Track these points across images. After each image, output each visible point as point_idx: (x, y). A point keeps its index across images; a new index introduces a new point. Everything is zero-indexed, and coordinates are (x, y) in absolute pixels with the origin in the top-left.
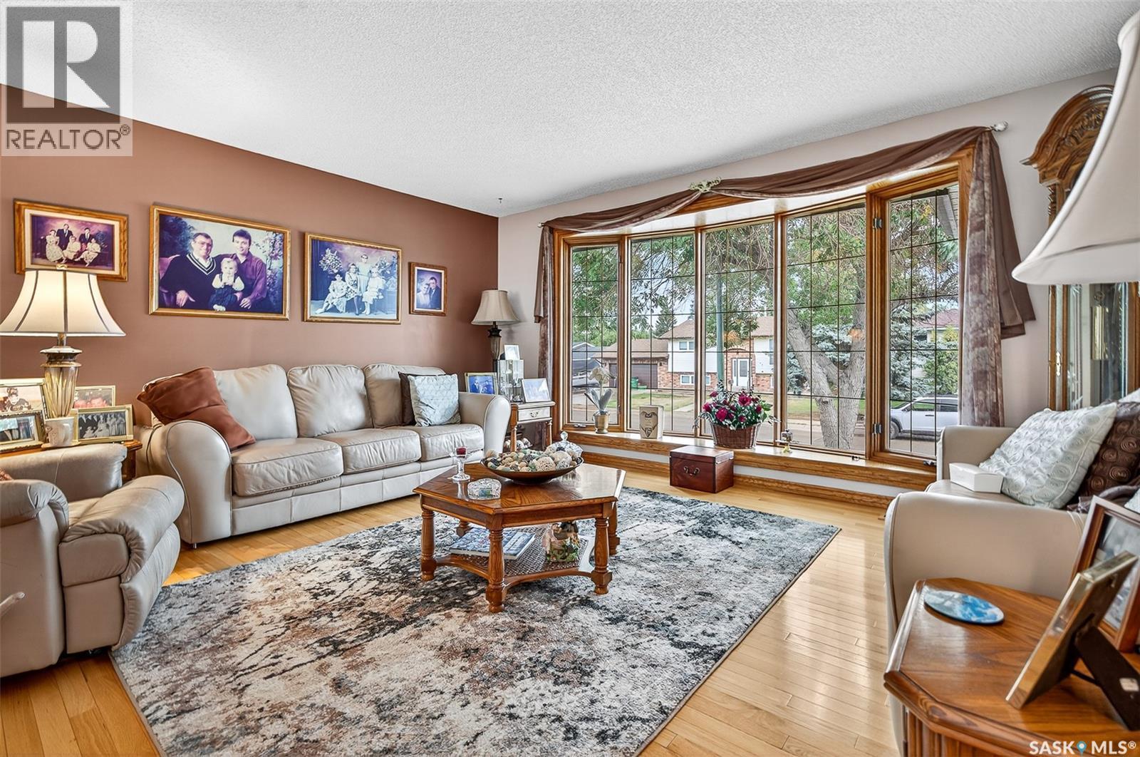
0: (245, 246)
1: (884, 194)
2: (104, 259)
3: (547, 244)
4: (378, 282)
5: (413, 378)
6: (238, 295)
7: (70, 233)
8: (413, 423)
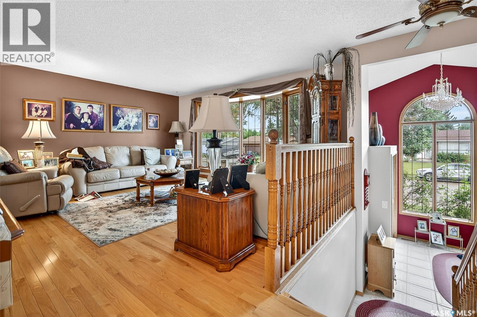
0: (91, 110)
1: (288, 94)
2: (49, 115)
3: (193, 106)
4: (135, 120)
5: (144, 150)
6: (89, 125)
7: (39, 108)
8: (144, 164)
